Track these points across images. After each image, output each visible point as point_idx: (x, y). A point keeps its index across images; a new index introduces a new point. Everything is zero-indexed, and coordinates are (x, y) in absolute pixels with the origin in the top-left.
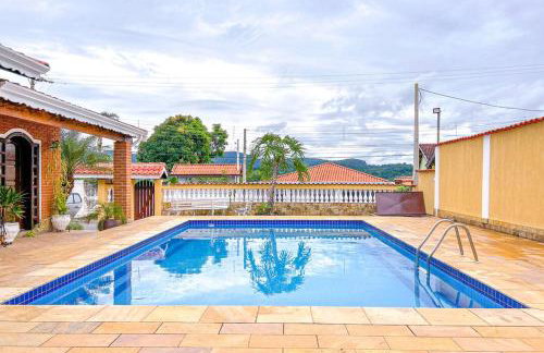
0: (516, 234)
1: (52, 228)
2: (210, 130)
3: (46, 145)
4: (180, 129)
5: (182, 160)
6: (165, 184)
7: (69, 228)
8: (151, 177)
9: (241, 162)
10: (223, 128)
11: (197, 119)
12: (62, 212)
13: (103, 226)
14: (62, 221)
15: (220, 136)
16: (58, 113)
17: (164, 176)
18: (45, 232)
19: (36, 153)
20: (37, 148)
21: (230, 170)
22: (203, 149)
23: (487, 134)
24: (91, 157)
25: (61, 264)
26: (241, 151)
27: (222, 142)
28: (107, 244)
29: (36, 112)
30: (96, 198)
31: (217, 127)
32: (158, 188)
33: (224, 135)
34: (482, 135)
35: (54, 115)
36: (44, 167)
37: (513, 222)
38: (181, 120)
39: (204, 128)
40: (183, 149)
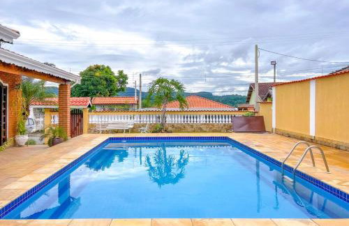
0: (337, 147)
1: (15, 144)
2: (116, 74)
3: (12, 87)
4: (97, 74)
5: (98, 94)
6: (90, 111)
7: (27, 144)
8: (81, 107)
9: (138, 95)
10: (125, 73)
11: (108, 67)
12: (23, 133)
13: (52, 143)
14: (23, 139)
15: (123, 78)
16: (23, 66)
17: (89, 106)
18: (11, 147)
19: (5, 92)
20: (5, 90)
21: (130, 100)
22: (112, 87)
23: (313, 79)
24: (41, 94)
25: (28, 178)
26: (138, 88)
27: (124, 82)
28: (58, 158)
29: (8, 65)
30: (41, 119)
31: (121, 72)
32: (86, 114)
33: (125, 77)
34: (310, 80)
35: (21, 67)
36: (10, 102)
37: (335, 139)
38: (97, 68)
39: (112, 73)
40: (99, 87)
